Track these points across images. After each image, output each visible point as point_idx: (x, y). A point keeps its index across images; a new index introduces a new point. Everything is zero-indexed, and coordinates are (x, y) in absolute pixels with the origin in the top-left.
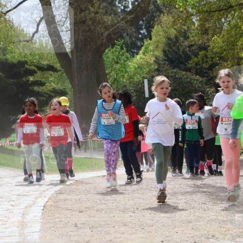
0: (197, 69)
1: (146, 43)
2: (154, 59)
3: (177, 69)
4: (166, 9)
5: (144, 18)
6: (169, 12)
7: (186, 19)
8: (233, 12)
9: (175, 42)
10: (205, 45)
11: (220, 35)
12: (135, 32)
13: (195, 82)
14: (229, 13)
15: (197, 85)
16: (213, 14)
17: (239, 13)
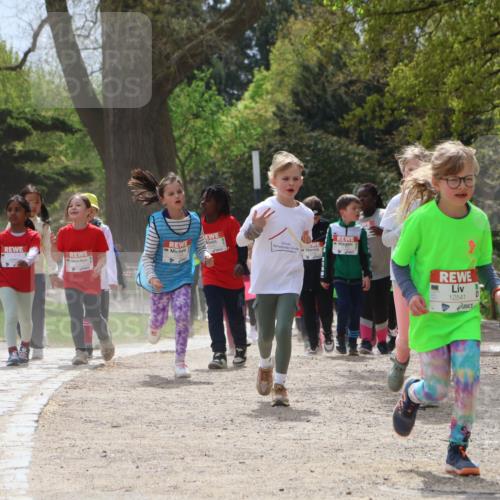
0: (361, 132)
1: (258, 76)
2: (274, 109)
3: (321, 132)
4: (301, 8)
5: (255, 25)
6: (307, 13)
7: (341, 29)
8: (437, 15)
9: (318, 74)
10: (378, 81)
11: (410, 62)
12: (236, 52)
13: (356, 158)
14: (429, 17)
15: (360, 164)
16: (398, 18)
17: (450, 17)
